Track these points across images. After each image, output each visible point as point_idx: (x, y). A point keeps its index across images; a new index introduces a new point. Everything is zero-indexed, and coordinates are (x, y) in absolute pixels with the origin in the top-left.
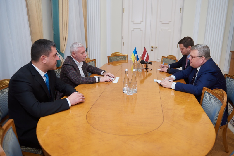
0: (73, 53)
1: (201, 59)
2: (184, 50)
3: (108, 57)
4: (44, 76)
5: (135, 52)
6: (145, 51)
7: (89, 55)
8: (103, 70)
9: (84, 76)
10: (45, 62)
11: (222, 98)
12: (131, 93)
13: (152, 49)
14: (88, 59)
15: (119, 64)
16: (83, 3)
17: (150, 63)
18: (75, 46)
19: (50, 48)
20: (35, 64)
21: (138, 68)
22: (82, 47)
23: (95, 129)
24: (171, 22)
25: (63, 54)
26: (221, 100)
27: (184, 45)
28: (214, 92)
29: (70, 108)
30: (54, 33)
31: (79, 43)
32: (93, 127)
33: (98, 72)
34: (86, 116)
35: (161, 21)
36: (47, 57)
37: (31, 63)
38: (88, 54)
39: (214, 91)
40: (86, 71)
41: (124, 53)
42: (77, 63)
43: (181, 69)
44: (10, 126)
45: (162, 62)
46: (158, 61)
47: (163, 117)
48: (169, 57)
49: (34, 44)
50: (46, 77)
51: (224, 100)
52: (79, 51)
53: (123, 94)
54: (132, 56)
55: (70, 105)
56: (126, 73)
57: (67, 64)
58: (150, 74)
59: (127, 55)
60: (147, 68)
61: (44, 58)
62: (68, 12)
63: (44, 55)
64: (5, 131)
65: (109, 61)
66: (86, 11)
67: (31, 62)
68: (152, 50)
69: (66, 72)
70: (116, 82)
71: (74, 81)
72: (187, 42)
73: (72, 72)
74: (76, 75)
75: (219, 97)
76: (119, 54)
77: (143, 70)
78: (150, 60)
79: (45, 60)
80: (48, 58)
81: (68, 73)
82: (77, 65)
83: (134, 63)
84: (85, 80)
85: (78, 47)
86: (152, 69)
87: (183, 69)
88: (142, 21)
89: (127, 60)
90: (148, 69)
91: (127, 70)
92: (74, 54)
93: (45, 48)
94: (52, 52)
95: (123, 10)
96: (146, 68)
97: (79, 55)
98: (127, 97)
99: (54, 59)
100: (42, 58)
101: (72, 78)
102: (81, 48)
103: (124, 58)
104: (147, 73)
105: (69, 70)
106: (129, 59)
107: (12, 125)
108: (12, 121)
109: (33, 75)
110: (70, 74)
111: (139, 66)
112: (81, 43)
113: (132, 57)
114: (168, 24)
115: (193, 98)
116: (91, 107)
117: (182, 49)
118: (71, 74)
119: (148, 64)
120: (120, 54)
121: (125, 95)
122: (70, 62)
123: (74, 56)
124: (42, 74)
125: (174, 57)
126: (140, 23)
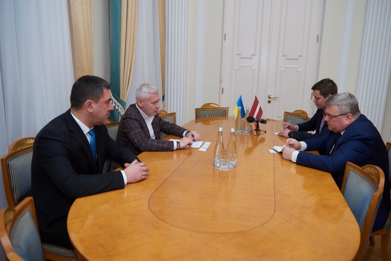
0: (140, 100)
1: (346, 118)
2: (320, 101)
3: (197, 110)
4: (89, 133)
5: (240, 103)
6: (256, 102)
7: (166, 107)
8: (185, 130)
9: (154, 138)
10: (91, 111)
11: (376, 180)
12: (226, 167)
13: (269, 99)
14: (164, 112)
15: (213, 122)
16: (160, 25)
17: (264, 122)
18: (145, 89)
19: (102, 90)
20: (76, 113)
21: (243, 128)
22: (156, 93)
23: (160, 221)
24: (301, 56)
25: (123, 102)
26: (375, 183)
27: (320, 92)
28: (364, 170)
29: (125, 187)
30: (111, 70)
31: (153, 87)
32: (157, 217)
33: (178, 133)
34: (149, 200)
35: (284, 56)
36: (95, 103)
37: (69, 112)
38: (166, 104)
39: (364, 168)
40: (158, 130)
41: (223, 105)
42: (143, 116)
43: (314, 132)
44: (28, 207)
45: (285, 120)
46: (279, 119)
47: (274, 207)
48: (295, 113)
49: (77, 81)
50: (92, 135)
51: (379, 183)
52: (149, 99)
53: (214, 169)
54: (235, 110)
55: (126, 181)
56: (220, 134)
57: (128, 117)
58: (263, 140)
59: (228, 108)
60: (257, 129)
61: (90, 105)
62: (135, 38)
63: (91, 100)
64: (18, 215)
65: (197, 117)
66: (165, 36)
67: (70, 109)
68: (269, 102)
69: (127, 131)
70: (205, 150)
71: (138, 145)
72: (325, 88)
73: (136, 131)
74: (141, 136)
75: (372, 178)
76: (214, 105)
77: (251, 132)
78: (263, 117)
79: (92, 107)
80: (97, 104)
81: (130, 132)
82: (144, 120)
83: (237, 121)
84: (156, 144)
85: (149, 93)
86: (265, 132)
87: (317, 132)
88: (254, 55)
89: (228, 115)
90: (259, 130)
91: (221, 129)
92: (141, 102)
93: (94, 88)
94: (103, 96)
95: (224, 37)
96: (255, 130)
97: (148, 105)
98: (220, 173)
99: (106, 108)
100: (88, 104)
101: (136, 141)
102: (154, 95)
103: (223, 113)
104: (257, 138)
105: (131, 128)
106: (230, 114)
107: (29, 206)
108: (31, 200)
109: (70, 131)
110: (132, 133)
111: (244, 125)
112: (155, 87)
113: (234, 112)
114: (297, 59)
115: (329, 179)
116: (159, 185)
117: (317, 99)
118: (135, 135)
119: (259, 123)
120: (217, 106)
121: (217, 170)
122: (133, 115)
123: (140, 104)
124: (86, 129)
125: (304, 113)
126: (251, 58)
